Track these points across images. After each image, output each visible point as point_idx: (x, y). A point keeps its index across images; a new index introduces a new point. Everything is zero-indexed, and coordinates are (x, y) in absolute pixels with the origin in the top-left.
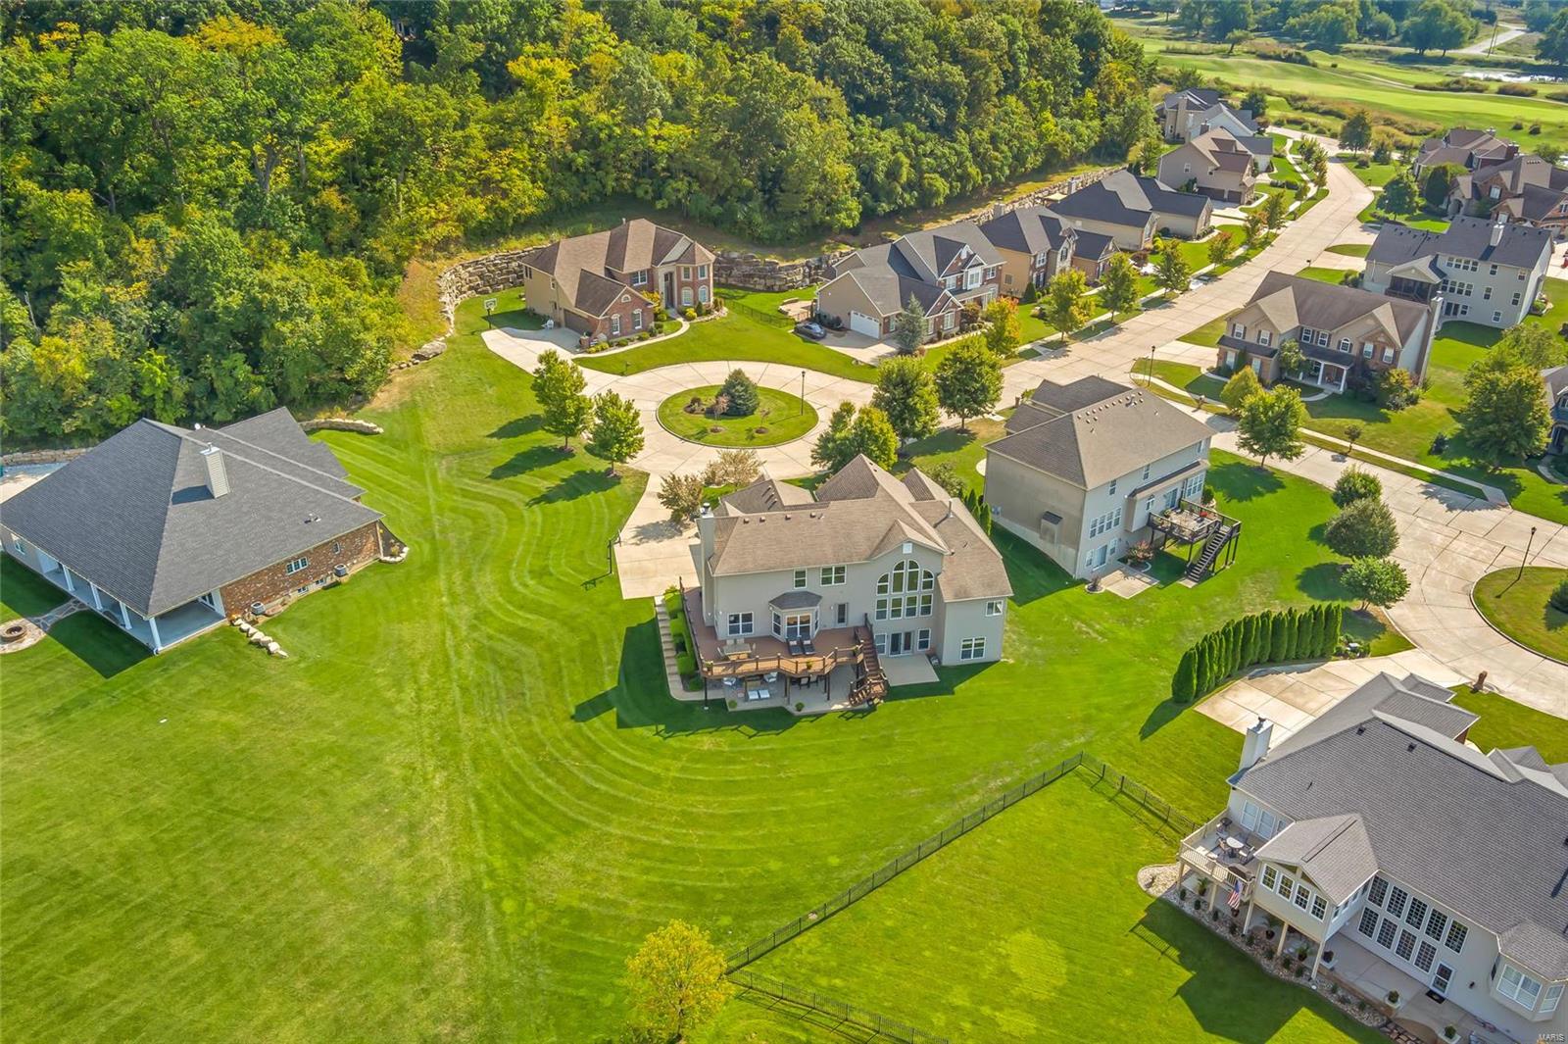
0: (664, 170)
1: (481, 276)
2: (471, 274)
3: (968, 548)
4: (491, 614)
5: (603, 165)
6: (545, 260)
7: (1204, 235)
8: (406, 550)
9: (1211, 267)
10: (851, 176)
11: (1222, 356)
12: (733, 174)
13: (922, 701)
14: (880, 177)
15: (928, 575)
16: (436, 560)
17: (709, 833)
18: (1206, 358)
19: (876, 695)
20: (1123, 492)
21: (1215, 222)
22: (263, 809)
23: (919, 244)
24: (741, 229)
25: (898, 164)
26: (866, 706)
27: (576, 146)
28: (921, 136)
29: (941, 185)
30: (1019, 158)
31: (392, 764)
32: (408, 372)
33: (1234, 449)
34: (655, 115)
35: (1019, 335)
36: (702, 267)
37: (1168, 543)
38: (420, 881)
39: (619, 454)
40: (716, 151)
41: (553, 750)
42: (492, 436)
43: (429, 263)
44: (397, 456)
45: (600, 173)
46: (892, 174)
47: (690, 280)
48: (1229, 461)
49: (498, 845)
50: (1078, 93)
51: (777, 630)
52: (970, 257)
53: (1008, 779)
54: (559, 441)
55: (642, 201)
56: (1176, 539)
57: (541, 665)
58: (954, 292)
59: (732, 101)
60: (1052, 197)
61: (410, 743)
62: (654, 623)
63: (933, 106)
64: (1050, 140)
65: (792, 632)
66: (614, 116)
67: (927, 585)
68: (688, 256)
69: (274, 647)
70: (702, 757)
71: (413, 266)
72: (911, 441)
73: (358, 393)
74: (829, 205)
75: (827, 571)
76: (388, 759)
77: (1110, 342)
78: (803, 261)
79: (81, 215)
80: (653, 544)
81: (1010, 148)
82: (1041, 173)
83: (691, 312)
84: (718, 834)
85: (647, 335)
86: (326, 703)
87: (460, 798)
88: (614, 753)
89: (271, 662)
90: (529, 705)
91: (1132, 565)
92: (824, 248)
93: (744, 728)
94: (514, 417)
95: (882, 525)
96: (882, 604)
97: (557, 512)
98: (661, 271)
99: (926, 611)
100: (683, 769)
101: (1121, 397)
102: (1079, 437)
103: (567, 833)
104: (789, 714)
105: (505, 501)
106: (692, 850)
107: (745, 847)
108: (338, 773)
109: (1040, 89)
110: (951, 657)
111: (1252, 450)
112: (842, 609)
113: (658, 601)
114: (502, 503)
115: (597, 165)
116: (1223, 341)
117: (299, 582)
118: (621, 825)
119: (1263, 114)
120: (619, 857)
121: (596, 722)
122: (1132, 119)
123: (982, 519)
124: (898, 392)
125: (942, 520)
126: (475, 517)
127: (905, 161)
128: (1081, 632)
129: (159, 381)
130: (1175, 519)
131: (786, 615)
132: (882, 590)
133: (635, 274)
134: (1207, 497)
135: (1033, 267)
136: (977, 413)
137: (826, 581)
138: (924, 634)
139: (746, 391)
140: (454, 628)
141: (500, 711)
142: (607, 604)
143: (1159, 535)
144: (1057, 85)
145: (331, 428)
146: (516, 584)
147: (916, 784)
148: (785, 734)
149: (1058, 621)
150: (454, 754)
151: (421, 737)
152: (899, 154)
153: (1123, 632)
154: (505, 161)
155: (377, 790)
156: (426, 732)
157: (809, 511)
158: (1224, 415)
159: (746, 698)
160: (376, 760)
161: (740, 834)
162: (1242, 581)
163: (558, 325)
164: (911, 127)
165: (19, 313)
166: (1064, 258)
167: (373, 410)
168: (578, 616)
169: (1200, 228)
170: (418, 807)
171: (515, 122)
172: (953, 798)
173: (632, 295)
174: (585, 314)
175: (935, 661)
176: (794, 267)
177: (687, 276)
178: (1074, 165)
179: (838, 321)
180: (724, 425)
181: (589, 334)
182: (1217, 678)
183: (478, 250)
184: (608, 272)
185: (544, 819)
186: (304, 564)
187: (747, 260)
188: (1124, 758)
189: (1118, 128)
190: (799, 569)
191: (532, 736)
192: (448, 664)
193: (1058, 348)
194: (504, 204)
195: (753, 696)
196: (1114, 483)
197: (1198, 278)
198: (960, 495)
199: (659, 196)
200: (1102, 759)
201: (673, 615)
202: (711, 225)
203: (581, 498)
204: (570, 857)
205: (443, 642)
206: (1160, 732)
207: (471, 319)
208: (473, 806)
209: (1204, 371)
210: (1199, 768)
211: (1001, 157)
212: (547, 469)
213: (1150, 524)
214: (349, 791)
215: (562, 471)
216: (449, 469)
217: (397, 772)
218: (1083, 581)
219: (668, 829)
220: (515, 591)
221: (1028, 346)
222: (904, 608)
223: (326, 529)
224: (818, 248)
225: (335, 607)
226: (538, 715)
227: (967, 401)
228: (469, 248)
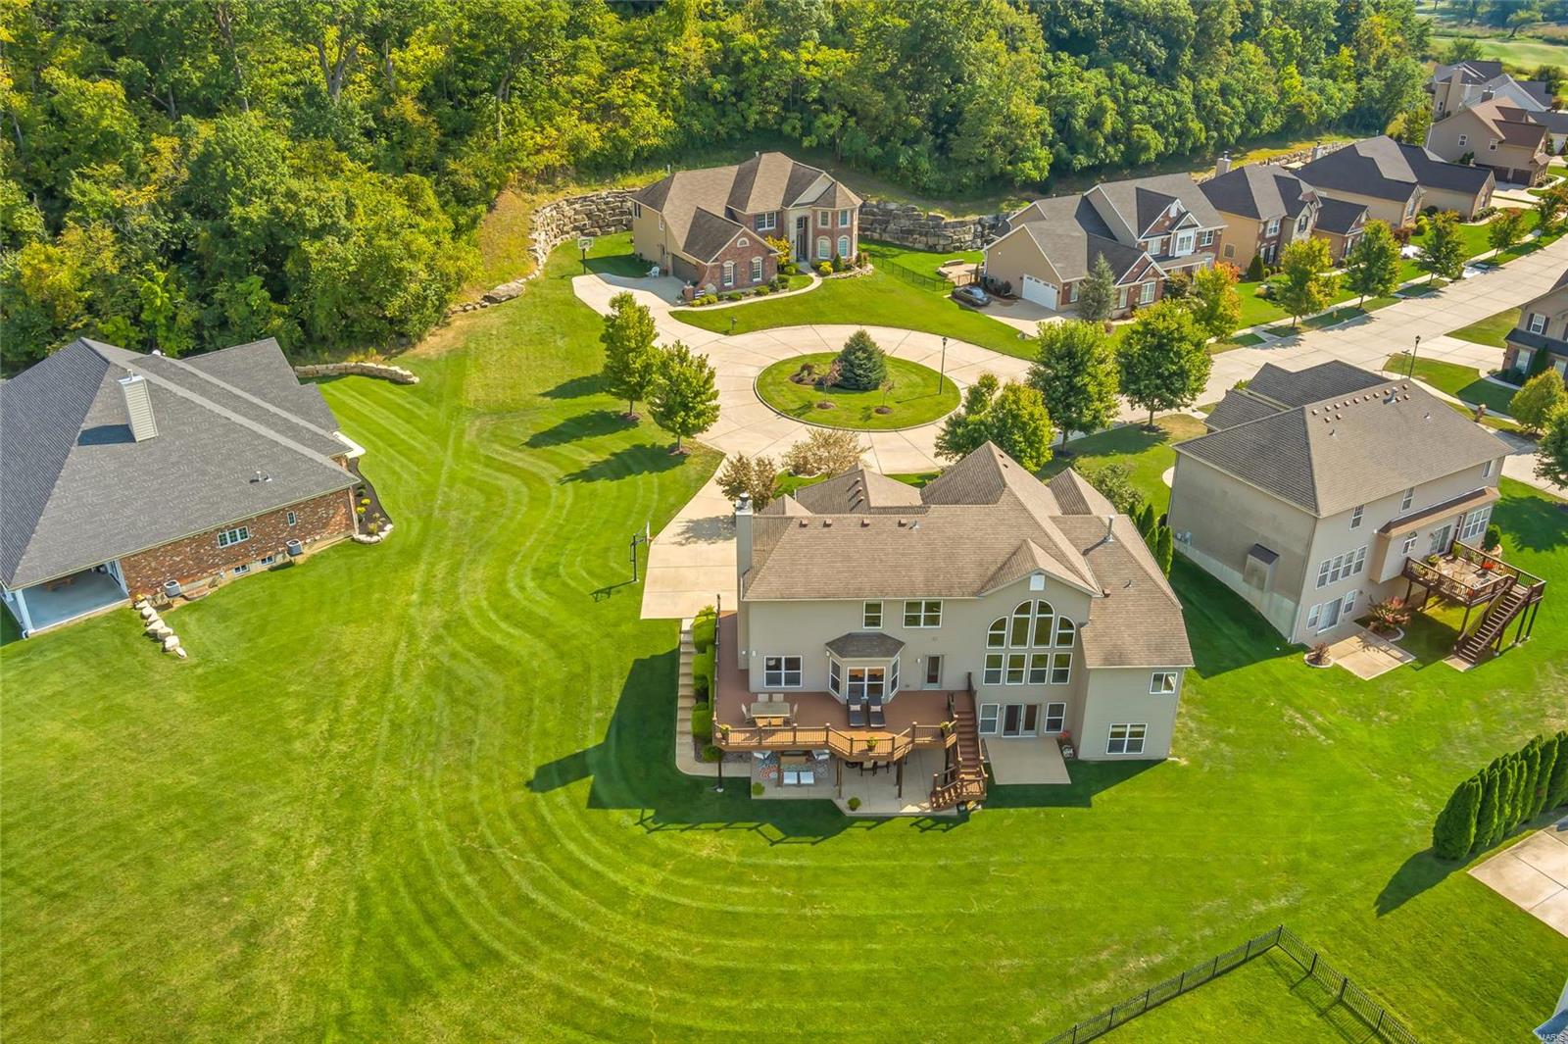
0: (815, 101)
1: (589, 215)
2: (577, 212)
3: (1132, 590)
4: (467, 624)
5: (746, 94)
6: (655, 197)
7: (1482, 217)
8: (389, 527)
9: (1492, 253)
10: (1042, 120)
11: (1511, 356)
12: (897, 109)
13: (1042, 812)
14: (1078, 124)
15: (1066, 624)
16: (421, 545)
17: (678, 996)
18: (1488, 359)
19: (971, 797)
20: (1371, 527)
21: (1494, 203)
22: (58, 879)
23: (1117, 198)
24: (904, 177)
25: (1101, 110)
26: (954, 812)
27: (715, 70)
28: (1134, 78)
29: (1155, 141)
30: (1253, 117)
31: (258, 828)
32: (473, 316)
33: (1529, 478)
34: (810, 38)
35: (1237, 314)
36: (844, 212)
37: (1431, 602)
38: (237, 1020)
39: (684, 424)
40: (880, 83)
41: (488, 833)
42: (544, 395)
43: (527, 196)
44: (424, 411)
45: (742, 105)
46: (1094, 122)
47: (829, 227)
48: (1520, 494)
49: (368, 974)
50: (1333, 48)
51: (836, 685)
52: (1181, 215)
53: (1158, 959)
54: (623, 406)
55: (788, 138)
56: (1442, 596)
57: (507, 703)
58: (1157, 259)
59: (904, 24)
60: (1290, 165)
61: (296, 799)
62: (673, 657)
63: (1150, 44)
64: (1294, 100)
65: (855, 692)
66: (761, 37)
67: (1064, 639)
68: (828, 198)
69: (172, 642)
70: (696, 868)
71: (508, 199)
72: (1076, 435)
73: (402, 335)
74: (1011, 153)
75: (912, 606)
76: (256, 819)
77: (1355, 332)
78: (976, 218)
79: (113, 111)
80: (702, 546)
81: (1244, 104)
82: (1279, 138)
83: (826, 266)
84: (690, 998)
85: (766, 289)
86: (204, 728)
87: (338, 891)
88: (572, 847)
89: (162, 664)
90: (474, 760)
91: (1376, 630)
92: (1003, 205)
93: (768, 828)
94: (579, 374)
95: (1003, 544)
96: (994, 661)
97: (593, 494)
98: (793, 215)
99: (1061, 676)
100: (664, 885)
101: (1377, 390)
102: (1312, 441)
103: (470, 967)
104: (837, 812)
105: (534, 474)
106: (645, 1022)
107: (729, 1027)
108: (180, 835)
109: (1285, 39)
110: (1093, 746)
111: (1556, 480)
112: (934, 662)
113: (686, 626)
114: (527, 477)
115: (739, 95)
116: (1514, 336)
117: (236, 559)
118: (553, 965)
119: (1555, 94)
120: (536, 1019)
121: (560, 795)
122: (1396, 86)
123: (1159, 550)
124: (1062, 368)
125: (1096, 546)
126: (489, 492)
127: (1110, 104)
128: (1294, 726)
129: (158, 302)
130: (1445, 569)
131: (849, 665)
132: (996, 640)
133: (760, 216)
134: (1490, 541)
135: (1262, 237)
136: (1170, 405)
137: (912, 621)
138: (1056, 709)
139: (869, 359)
140: (413, 636)
141: (432, 763)
142: (616, 625)
143: (1417, 589)
144: (1306, 39)
145: (362, 374)
146: (511, 585)
147: (1011, 952)
148: (827, 845)
149: (1261, 706)
150: (351, 822)
151: (314, 790)
152: (1104, 97)
153: (1357, 732)
154: (630, 83)
155: (225, 865)
156: (324, 782)
157: (897, 518)
158: (1510, 433)
159: (779, 782)
160: (238, 819)
161: (722, 1003)
162: (1542, 669)
163: (664, 273)
164: (1122, 68)
165: (30, 219)
166: (1302, 228)
167: (415, 356)
168: (574, 636)
169: (1478, 209)
170: (272, 899)
171: (648, 40)
172: (1066, 982)
173: (751, 239)
174: (693, 260)
175: (1068, 752)
176: (963, 224)
177: (824, 223)
178: (1320, 134)
179: (1007, 287)
180: (838, 401)
181: (695, 284)
182: (1508, 824)
183: (589, 185)
184: (730, 213)
185: (446, 939)
186: (244, 534)
187: (907, 213)
188: (1347, 942)
189: (1377, 94)
190: (872, 600)
191: (466, 807)
192: (386, 689)
193: (1287, 335)
194: (623, 133)
195: (790, 779)
196: (1359, 510)
197: (1474, 265)
198: (1131, 512)
199: (807, 131)
200: (1312, 941)
201: (701, 647)
202: (869, 170)
203: (628, 478)
204: (462, 1008)
205: (391, 656)
206: (1408, 906)
207: (566, 262)
208: (352, 906)
209: (1483, 374)
210: (1474, 978)
211: (1231, 113)
212: (599, 439)
213: (1407, 573)
214: (184, 864)
215: (617, 443)
216: (480, 431)
217: (262, 841)
218: (1303, 648)
219: (618, 981)
220: (506, 595)
221: (1249, 331)
222: (1027, 669)
223: (278, 492)
224: (996, 205)
225: (272, 595)
226: (482, 776)
227: (1158, 387)
228: (579, 181)
